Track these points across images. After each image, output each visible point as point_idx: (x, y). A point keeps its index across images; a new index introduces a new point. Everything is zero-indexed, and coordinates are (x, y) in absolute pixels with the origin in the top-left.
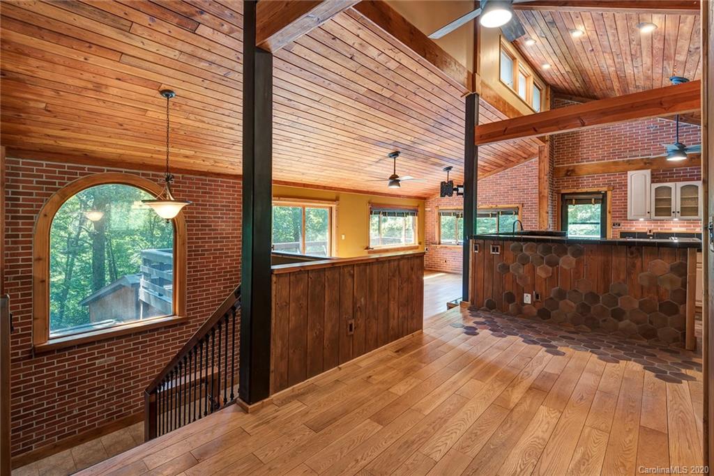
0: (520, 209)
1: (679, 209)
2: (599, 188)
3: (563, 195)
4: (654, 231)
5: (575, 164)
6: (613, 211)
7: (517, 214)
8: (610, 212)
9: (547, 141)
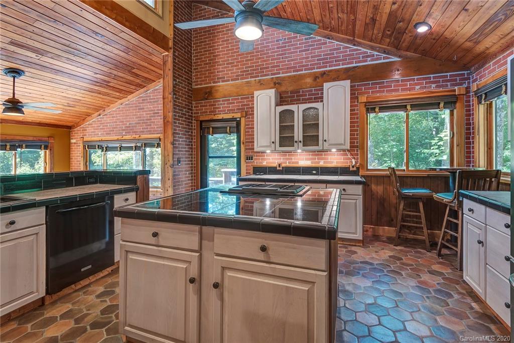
0: (162, 140)
1: (301, 139)
2: (233, 115)
3: (201, 122)
4: (283, 165)
5: (212, 85)
6: (247, 142)
7: (158, 145)
8: (243, 143)
9: (171, 48)
